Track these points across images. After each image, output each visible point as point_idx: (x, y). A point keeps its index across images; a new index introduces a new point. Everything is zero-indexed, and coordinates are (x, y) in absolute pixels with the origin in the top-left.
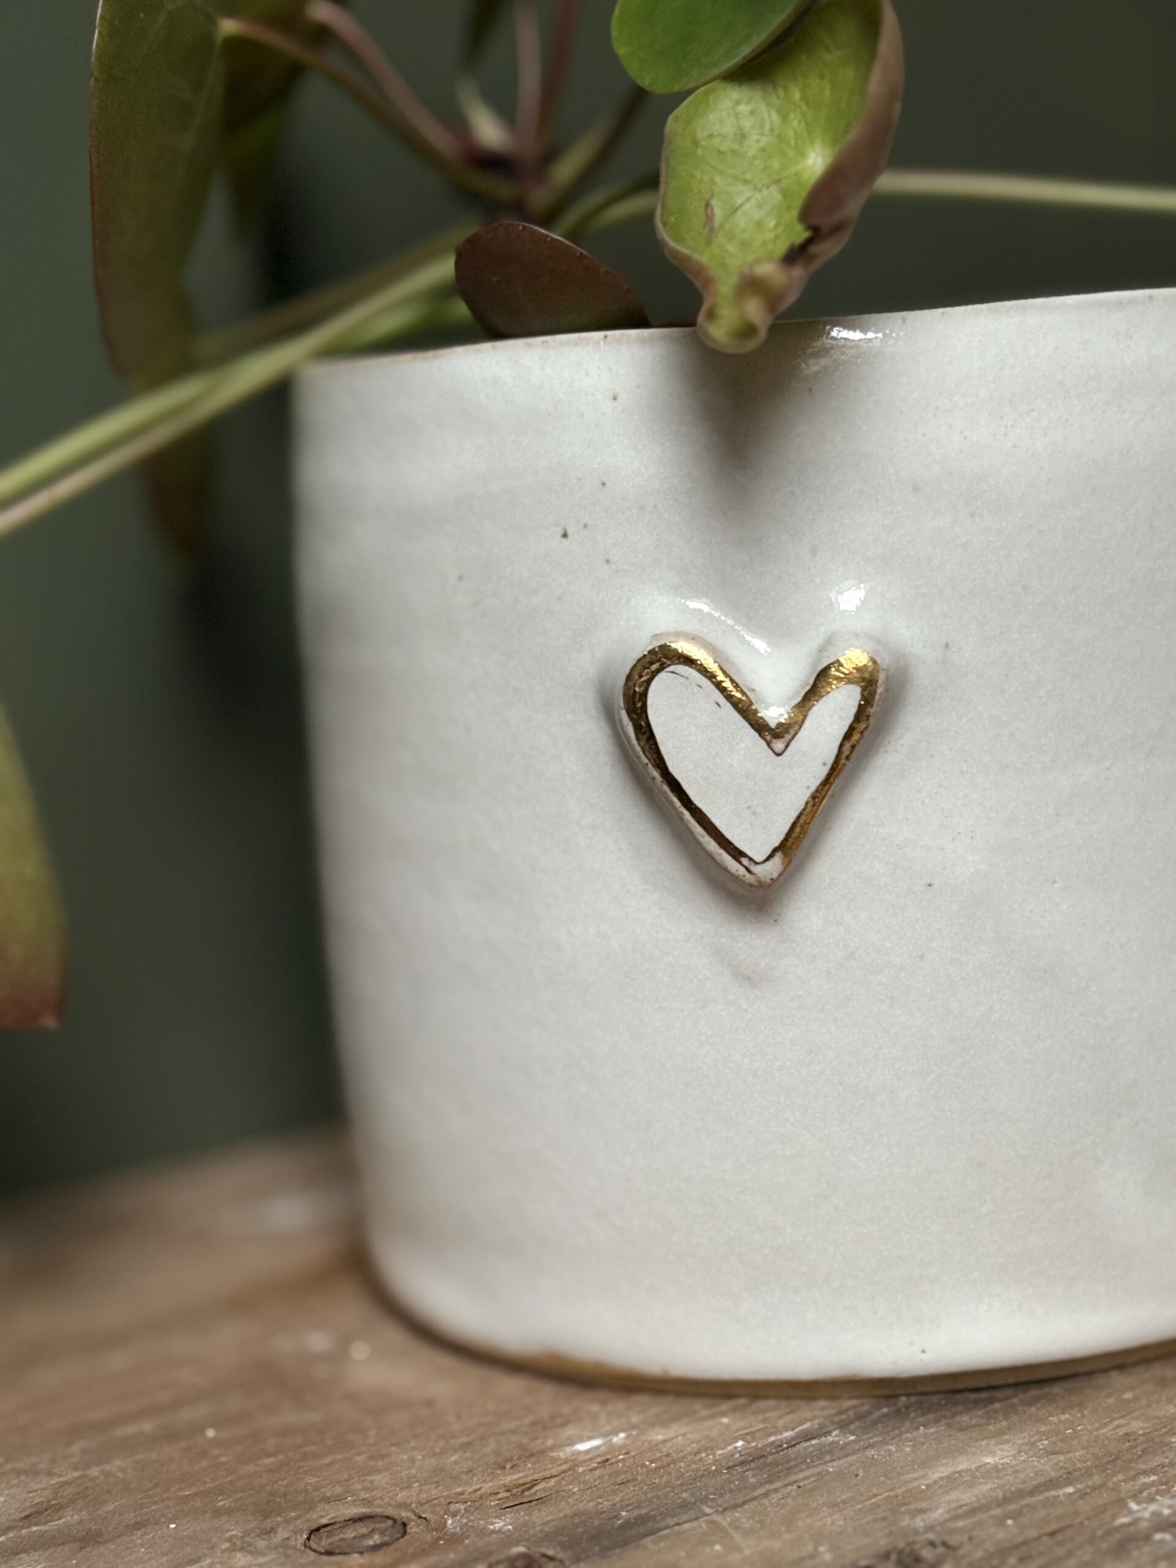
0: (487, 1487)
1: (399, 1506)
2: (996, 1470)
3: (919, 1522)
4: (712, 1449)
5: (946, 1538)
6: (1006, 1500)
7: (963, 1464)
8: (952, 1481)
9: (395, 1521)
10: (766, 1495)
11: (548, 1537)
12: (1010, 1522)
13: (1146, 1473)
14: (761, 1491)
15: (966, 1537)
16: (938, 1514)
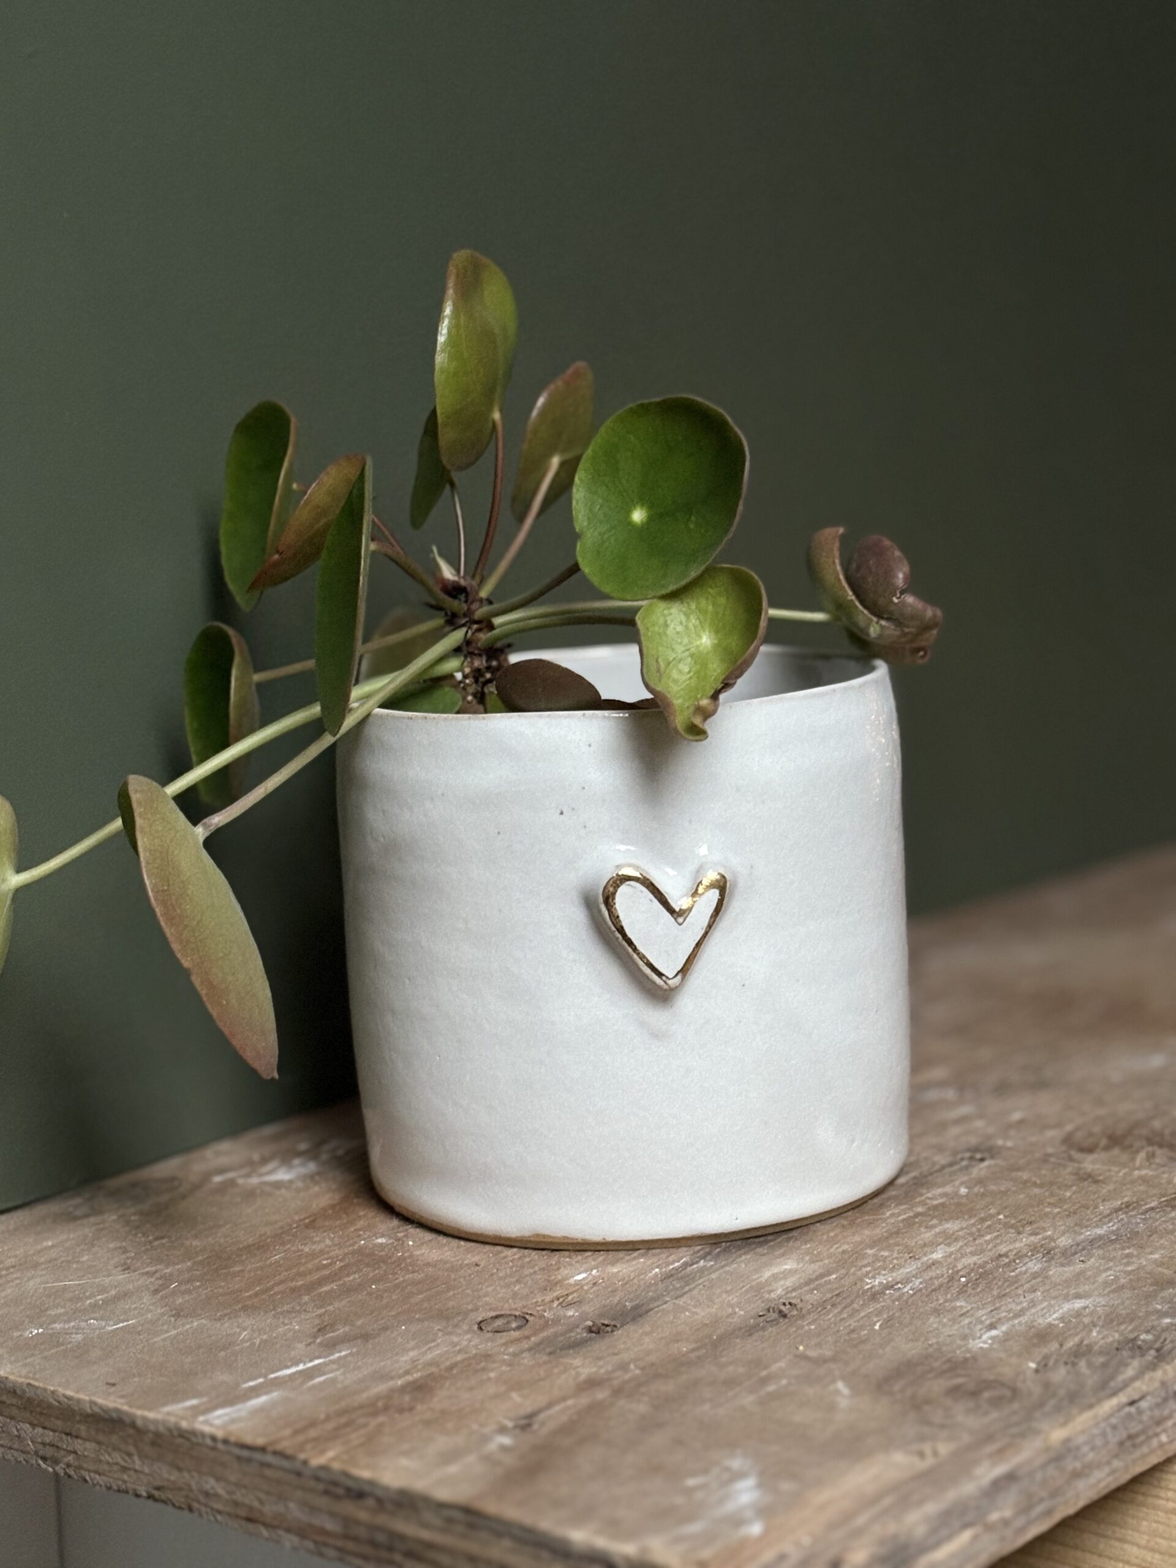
0: (548, 1299)
1: (511, 1310)
2: (792, 1272)
3: (773, 1295)
4: (645, 1273)
5: (791, 1301)
6: (807, 1284)
7: (775, 1270)
8: (775, 1277)
9: (516, 1316)
10: (690, 1290)
11: (601, 1315)
12: (815, 1292)
13: (865, 1266)
14: (687, 1289)
15: (799, 1300)
16: (779, 1291)
